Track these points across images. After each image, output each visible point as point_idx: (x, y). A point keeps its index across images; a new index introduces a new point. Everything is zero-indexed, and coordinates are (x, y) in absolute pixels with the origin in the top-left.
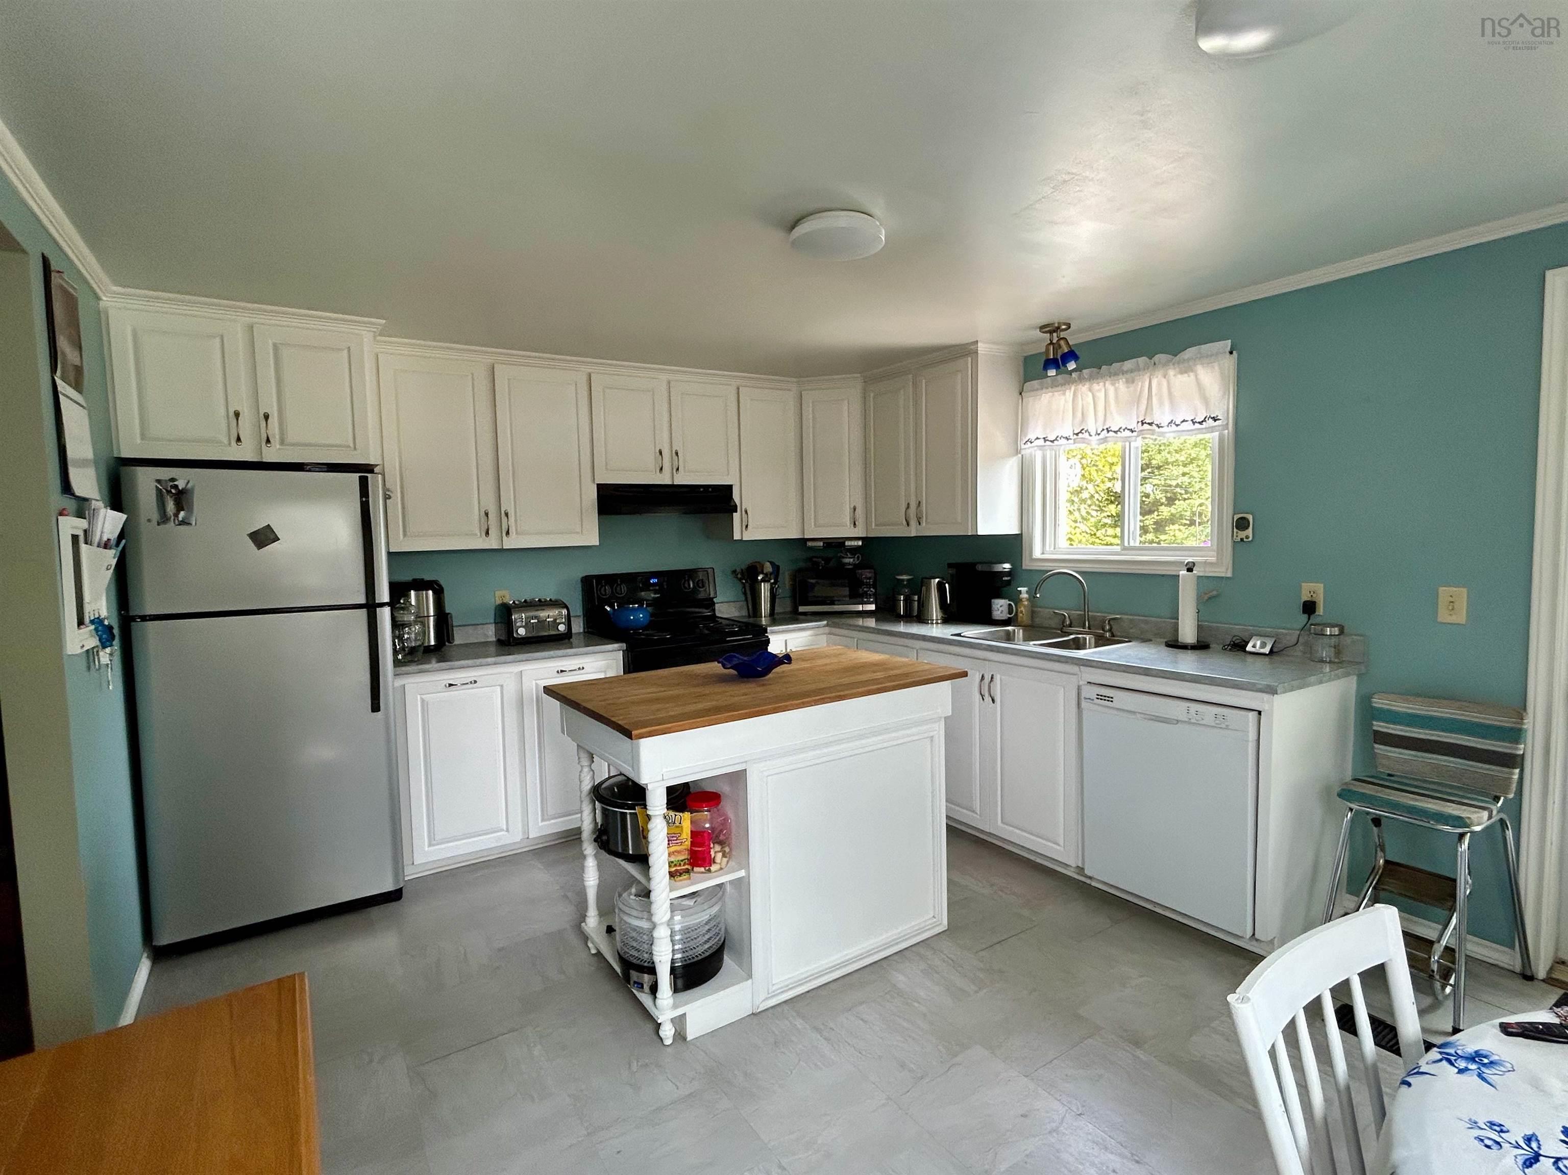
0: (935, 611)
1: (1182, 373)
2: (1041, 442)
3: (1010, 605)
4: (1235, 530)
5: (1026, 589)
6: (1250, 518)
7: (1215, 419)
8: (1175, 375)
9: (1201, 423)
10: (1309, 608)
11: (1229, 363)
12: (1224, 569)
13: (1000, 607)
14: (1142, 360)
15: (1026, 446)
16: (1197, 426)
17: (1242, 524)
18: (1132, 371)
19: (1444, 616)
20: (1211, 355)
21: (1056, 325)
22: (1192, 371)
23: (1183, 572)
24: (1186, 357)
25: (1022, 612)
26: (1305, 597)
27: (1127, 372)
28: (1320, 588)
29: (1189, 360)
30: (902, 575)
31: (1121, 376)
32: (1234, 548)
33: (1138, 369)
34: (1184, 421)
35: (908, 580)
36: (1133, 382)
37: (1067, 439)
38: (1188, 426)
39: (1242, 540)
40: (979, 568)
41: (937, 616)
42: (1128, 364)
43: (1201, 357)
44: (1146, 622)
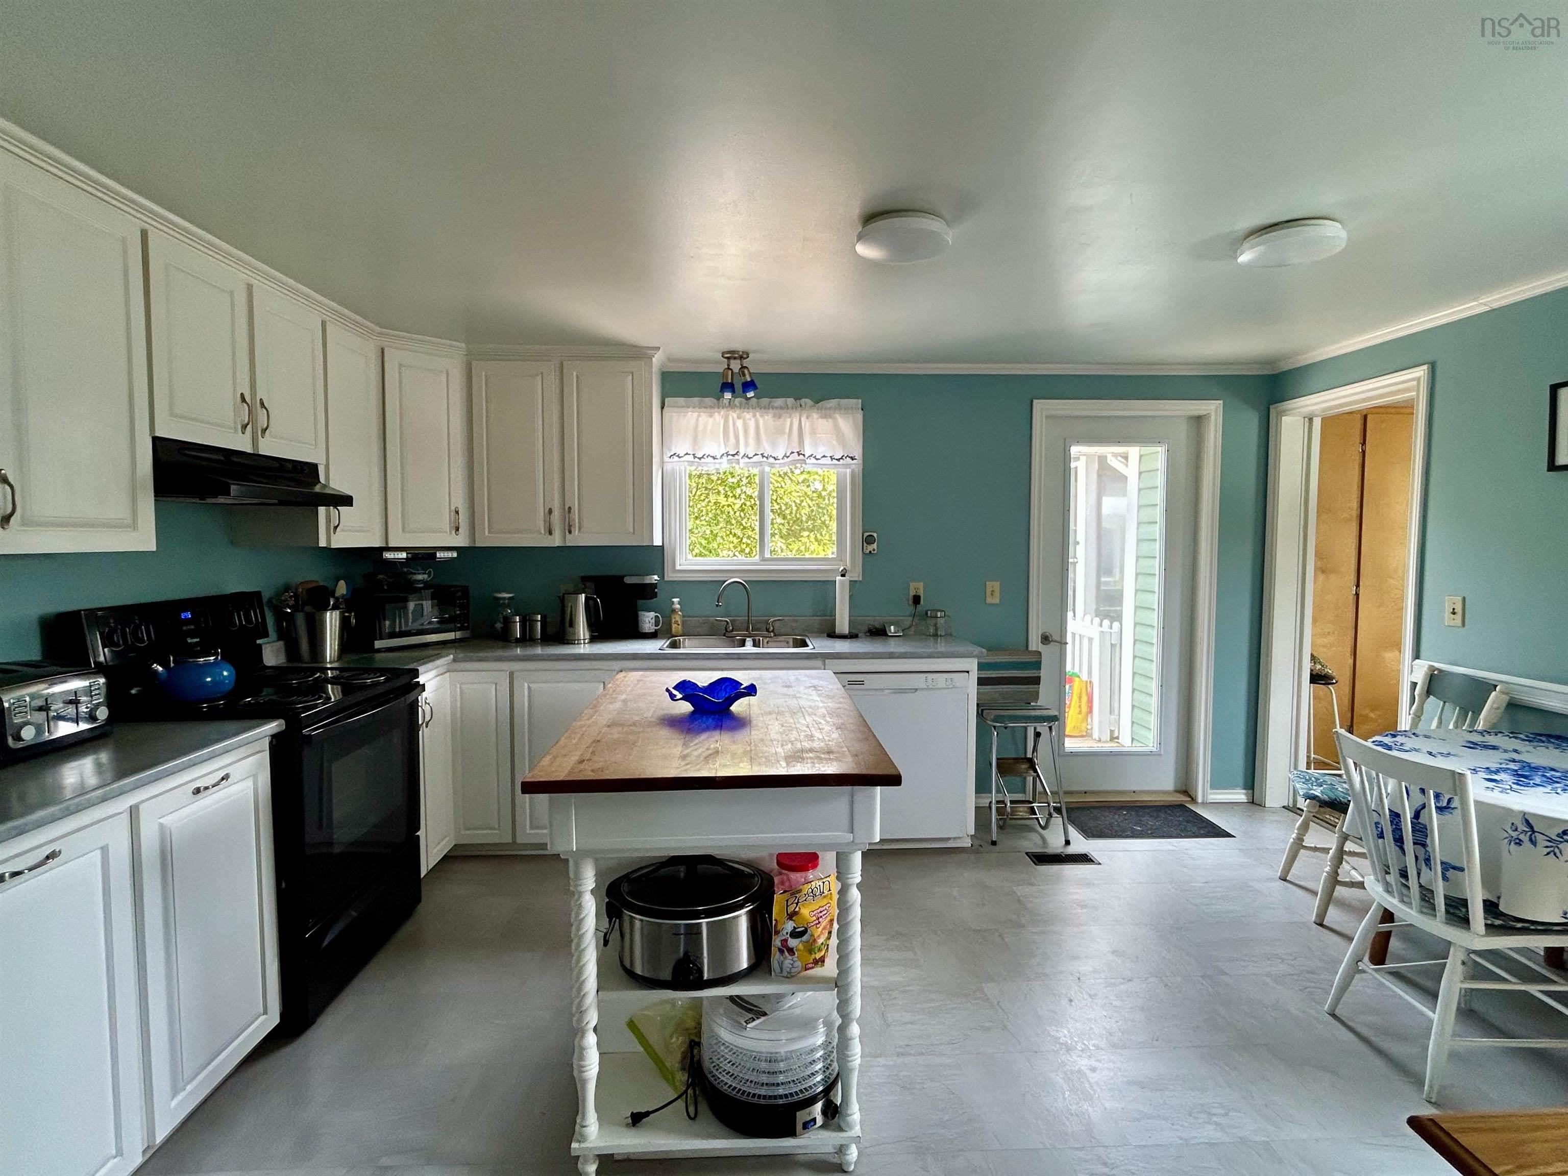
0: (582, 629)
1: (822, 417)
2: (690, 458)
3: (657, 617)
4: (865, 544)
5: (678, 599)
6: (875, 535)
7: (852, 458)
8: (817, 419)
9: (838, 460)
10: (916, 600)
11: (859, 416)
12: (857, 575)
13: (648, 620)
14: (790, 401)
15: (671, 460)
16: (835, 462)
17: (869, 540)
18: (781, 408)
19: (989, 600)
20: (849, 409)
21: (741, 353)
22: (831, 417)
23: (839, 578)
24: (828, 406)
25: (676, 622)
26: (912, 593)
27: (777, 408)
28: (921, 585)
29: (830, 408)
30: (499, 592)
31: (771, 410)
32: (863, 559)
33: (786, 407)
34: (824, 456)
35: (510, 598)
36: (780, 418)
37: (714, 458)
38: (827, 461)
39: (870, 552)
40: (628, 580)
41: (584, 636)
42: (779, 402)
43: (839, 408)
44: (796, 621)
